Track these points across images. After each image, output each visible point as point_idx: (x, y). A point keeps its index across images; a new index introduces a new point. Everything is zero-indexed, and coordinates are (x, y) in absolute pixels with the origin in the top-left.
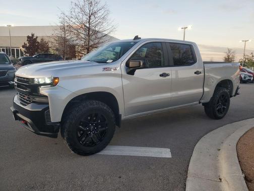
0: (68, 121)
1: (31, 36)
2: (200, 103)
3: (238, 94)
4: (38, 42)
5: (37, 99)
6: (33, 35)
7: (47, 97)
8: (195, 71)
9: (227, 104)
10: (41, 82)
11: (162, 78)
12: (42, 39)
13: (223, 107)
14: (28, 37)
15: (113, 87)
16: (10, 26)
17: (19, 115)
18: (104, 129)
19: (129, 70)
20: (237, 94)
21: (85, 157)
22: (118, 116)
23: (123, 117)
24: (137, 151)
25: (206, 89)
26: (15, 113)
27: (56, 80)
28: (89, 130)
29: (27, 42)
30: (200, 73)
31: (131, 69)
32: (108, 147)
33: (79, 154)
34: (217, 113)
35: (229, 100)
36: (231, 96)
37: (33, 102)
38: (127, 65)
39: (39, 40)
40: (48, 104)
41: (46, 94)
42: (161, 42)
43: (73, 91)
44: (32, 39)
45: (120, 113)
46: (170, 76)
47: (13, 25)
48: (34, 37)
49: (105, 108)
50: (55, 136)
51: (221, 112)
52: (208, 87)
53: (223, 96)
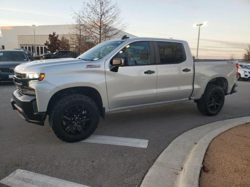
0: (53, 112)
1: (52, 34)
2: (190, 99)
3: (235, 92)
4: (59, 41)
5: (28, 92)
6: (54, 34)
7: (34, 90)
8: (184, 69)
9: (221, 101)
10: (31, 77)
11: (146, 75)
12: (63, 38)
13: (216, 104)
14: (50, 36)
15: (97, 83)
16: (34, 25)
17: (15, 105)
18: (88, 119)
19: (112, 68)
20: (233, 91)
21: (70, 144)
22: (101, 109)
23: (107, 110)
24: (118, 141)
25: (196, 86)
26: (13, 103)
27: (43, 76)
28: (74, 120)
29: (48, 41)
30: (189, 70)
31: (114, 66)
32: (92, 136)
33: (63, 141)
34: (209, 110)
35: (224, 98)
36: (226, 94)
37: (26, 94)
38: (111, 62)
39: (60, 38)
40: (35, 96)
41: (34, 88)
42: (148, 41)
43: (58, 86)
44: (53, 38)
45: (104, 107)
46: (156, 73)
47: (37, 25)
48: (55, 36)
49: (88, 101)
50: (42, 124)
51: (214, 109)
52: (198, 85)
53: (216, 93)
